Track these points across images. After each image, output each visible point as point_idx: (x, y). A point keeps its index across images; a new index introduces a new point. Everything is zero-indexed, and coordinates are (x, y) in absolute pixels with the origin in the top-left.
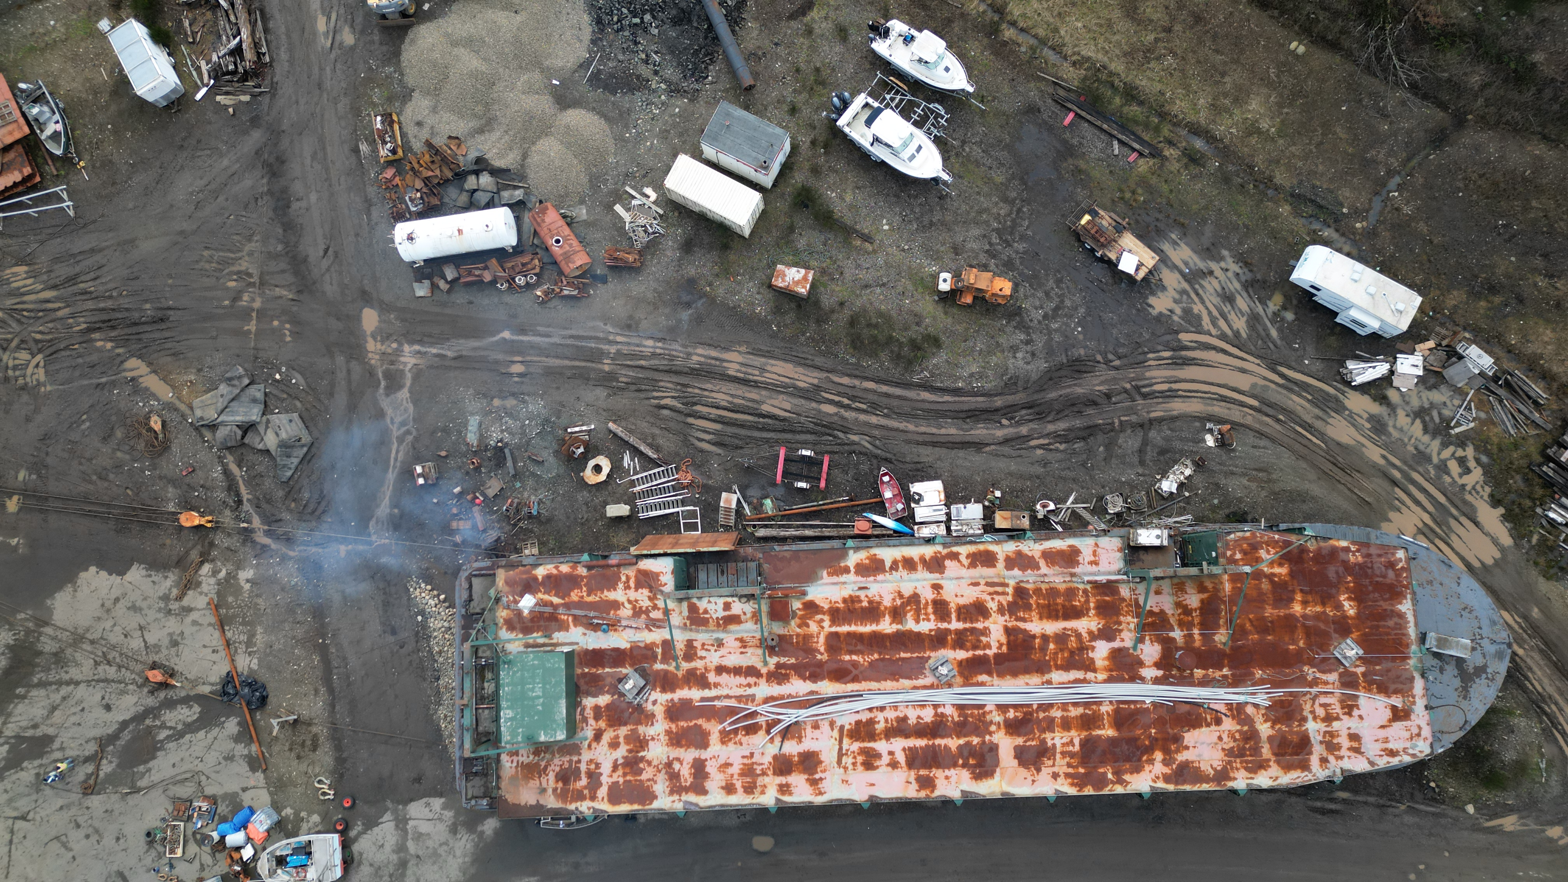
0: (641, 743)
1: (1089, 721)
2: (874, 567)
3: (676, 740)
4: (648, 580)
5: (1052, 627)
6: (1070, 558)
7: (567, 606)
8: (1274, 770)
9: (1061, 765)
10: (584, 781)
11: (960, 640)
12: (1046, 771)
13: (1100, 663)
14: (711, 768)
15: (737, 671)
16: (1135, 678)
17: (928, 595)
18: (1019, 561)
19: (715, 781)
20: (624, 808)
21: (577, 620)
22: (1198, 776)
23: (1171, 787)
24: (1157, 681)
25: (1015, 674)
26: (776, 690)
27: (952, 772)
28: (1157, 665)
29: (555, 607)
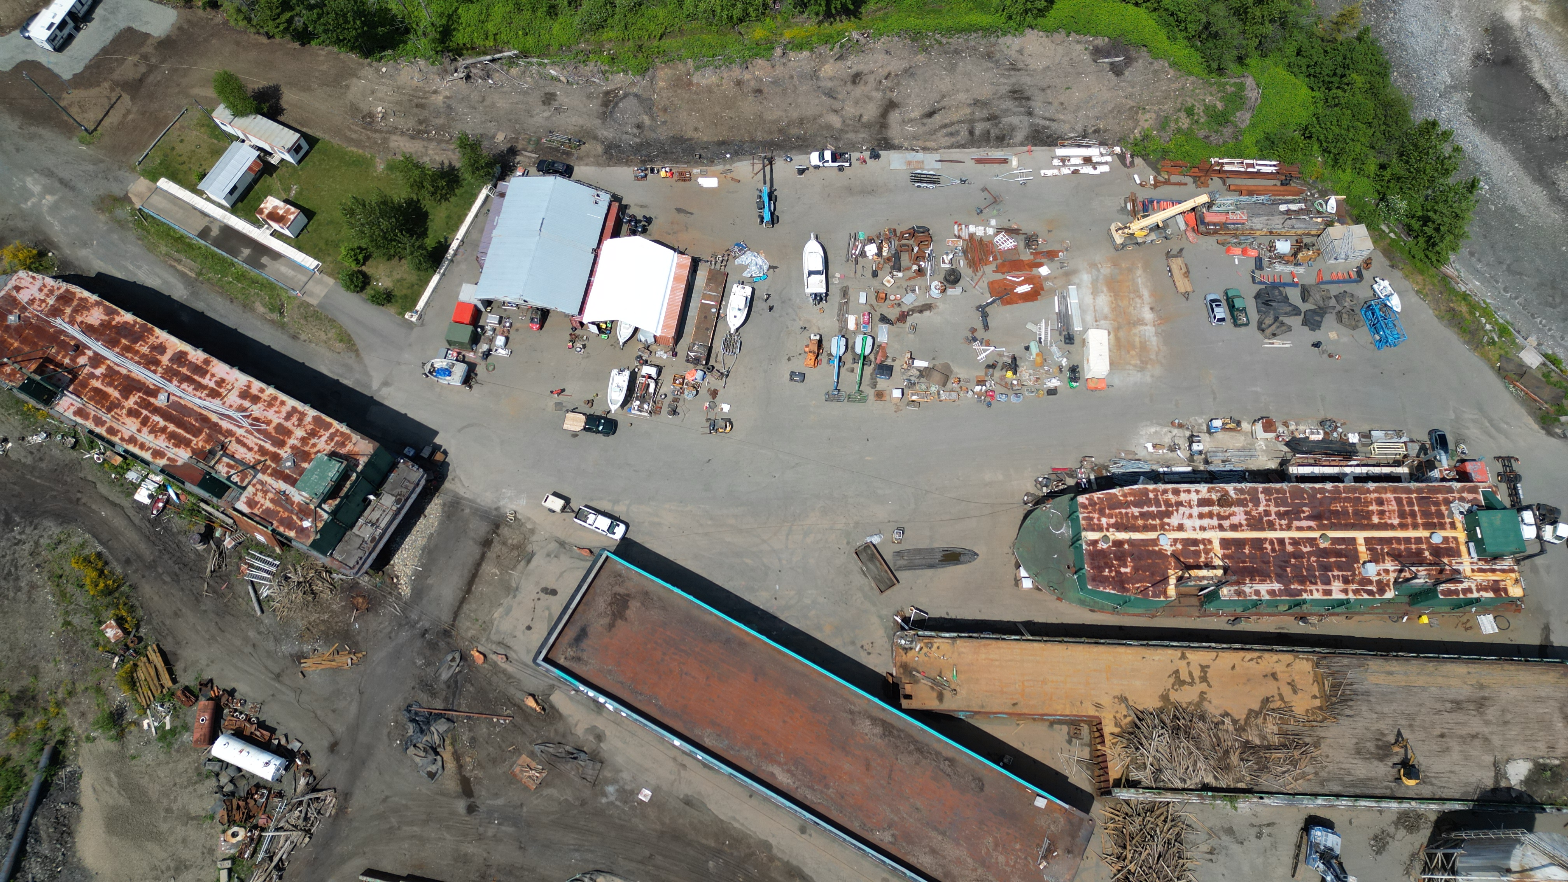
0: (304, 440)
1: (127, 349)
2: (158, 454)
3: (289, 433)
4: (251, 503)
5: (110, 390)
6: (80, 412)
7: (292, 512)
8: (78, 295)
9: (152, 340)
10: (336, 439)
11: (148, 405)
12: (159, 341)
13: (104, 367)
14: (284, 414)
15: (244, 445)
16: (96, 353)
17: (145, 430)
18: (99, 422)
19: (285, 410)
20: (329, 419)
21: (292, 503)
22: (106, 308)
23: (120, 310)
24: (89, 348)
25: (139, 381)
26: (234, 429)
27: (194, 360)
28: (84, 354)
29: (297, 514)
